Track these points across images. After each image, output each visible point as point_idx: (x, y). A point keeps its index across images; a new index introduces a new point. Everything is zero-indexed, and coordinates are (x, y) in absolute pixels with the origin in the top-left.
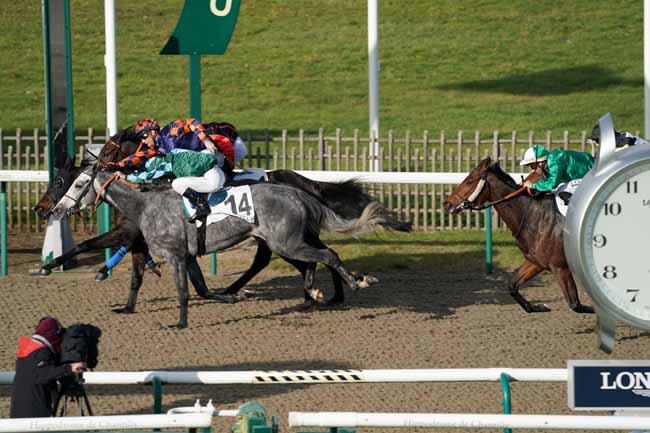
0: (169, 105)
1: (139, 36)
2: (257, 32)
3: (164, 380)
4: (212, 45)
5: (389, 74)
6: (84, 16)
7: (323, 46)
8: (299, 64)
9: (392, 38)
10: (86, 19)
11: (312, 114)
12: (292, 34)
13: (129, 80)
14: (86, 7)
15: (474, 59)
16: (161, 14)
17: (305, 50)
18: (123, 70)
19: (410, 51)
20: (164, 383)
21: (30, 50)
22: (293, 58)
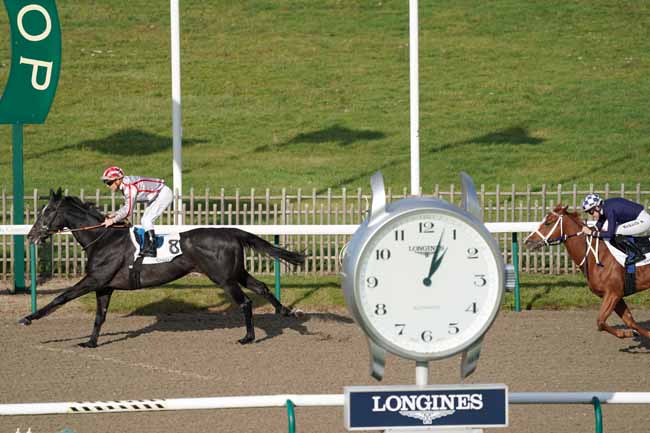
2: (73, 104)
7: (132, 115)
15: (264, 126)
17: (116, 119)
19: (209, 120)
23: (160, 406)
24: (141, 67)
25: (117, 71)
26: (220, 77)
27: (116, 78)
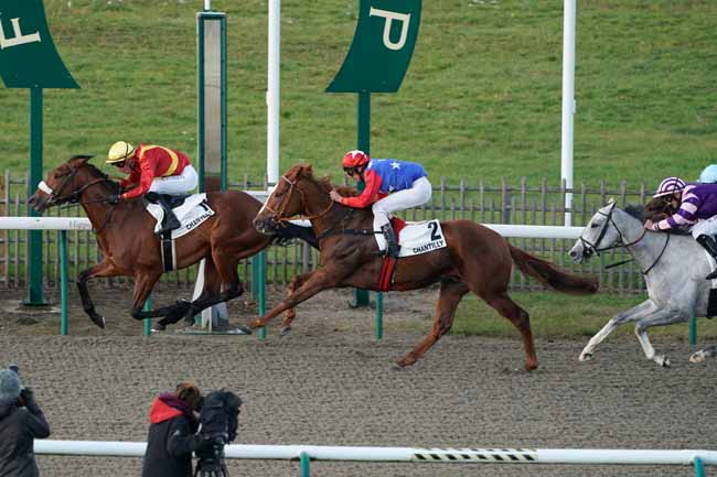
0: (338, 148)
1: (310, 71)
2: (443, 68)
3: (313, 456)
4: (384, 82)
5: (589, 116)
6: (250, 49)
7: (517, 84)
8: (488, 103)
9: (595, 76)
10: (252, 52)
11: (499, 161)
12: (480, 71)
13: (297, 120)
14: (253, 39)
15: (688, 100)
16: (335, 47)
17: (495, 88)
18: (289, 109)
19: (615, 91)
20: (313, 459)
21: (188, 87)
22: (481, 97)
23: (529, 458)
24: (530, 22)
25: (500, 27)
26: (633, 35)
27: (499, 36)
